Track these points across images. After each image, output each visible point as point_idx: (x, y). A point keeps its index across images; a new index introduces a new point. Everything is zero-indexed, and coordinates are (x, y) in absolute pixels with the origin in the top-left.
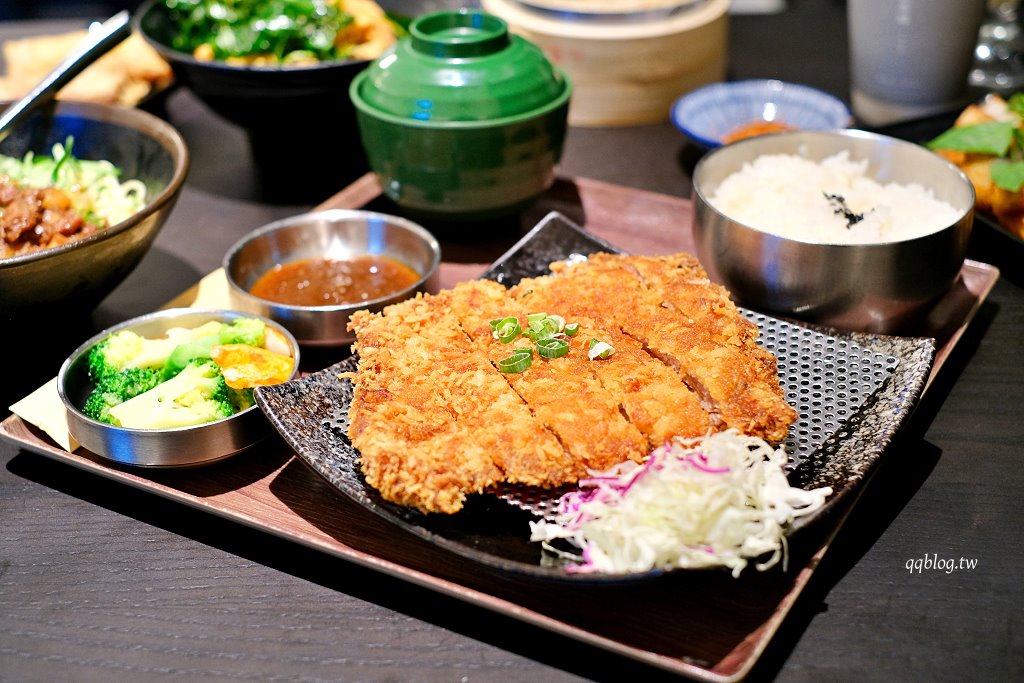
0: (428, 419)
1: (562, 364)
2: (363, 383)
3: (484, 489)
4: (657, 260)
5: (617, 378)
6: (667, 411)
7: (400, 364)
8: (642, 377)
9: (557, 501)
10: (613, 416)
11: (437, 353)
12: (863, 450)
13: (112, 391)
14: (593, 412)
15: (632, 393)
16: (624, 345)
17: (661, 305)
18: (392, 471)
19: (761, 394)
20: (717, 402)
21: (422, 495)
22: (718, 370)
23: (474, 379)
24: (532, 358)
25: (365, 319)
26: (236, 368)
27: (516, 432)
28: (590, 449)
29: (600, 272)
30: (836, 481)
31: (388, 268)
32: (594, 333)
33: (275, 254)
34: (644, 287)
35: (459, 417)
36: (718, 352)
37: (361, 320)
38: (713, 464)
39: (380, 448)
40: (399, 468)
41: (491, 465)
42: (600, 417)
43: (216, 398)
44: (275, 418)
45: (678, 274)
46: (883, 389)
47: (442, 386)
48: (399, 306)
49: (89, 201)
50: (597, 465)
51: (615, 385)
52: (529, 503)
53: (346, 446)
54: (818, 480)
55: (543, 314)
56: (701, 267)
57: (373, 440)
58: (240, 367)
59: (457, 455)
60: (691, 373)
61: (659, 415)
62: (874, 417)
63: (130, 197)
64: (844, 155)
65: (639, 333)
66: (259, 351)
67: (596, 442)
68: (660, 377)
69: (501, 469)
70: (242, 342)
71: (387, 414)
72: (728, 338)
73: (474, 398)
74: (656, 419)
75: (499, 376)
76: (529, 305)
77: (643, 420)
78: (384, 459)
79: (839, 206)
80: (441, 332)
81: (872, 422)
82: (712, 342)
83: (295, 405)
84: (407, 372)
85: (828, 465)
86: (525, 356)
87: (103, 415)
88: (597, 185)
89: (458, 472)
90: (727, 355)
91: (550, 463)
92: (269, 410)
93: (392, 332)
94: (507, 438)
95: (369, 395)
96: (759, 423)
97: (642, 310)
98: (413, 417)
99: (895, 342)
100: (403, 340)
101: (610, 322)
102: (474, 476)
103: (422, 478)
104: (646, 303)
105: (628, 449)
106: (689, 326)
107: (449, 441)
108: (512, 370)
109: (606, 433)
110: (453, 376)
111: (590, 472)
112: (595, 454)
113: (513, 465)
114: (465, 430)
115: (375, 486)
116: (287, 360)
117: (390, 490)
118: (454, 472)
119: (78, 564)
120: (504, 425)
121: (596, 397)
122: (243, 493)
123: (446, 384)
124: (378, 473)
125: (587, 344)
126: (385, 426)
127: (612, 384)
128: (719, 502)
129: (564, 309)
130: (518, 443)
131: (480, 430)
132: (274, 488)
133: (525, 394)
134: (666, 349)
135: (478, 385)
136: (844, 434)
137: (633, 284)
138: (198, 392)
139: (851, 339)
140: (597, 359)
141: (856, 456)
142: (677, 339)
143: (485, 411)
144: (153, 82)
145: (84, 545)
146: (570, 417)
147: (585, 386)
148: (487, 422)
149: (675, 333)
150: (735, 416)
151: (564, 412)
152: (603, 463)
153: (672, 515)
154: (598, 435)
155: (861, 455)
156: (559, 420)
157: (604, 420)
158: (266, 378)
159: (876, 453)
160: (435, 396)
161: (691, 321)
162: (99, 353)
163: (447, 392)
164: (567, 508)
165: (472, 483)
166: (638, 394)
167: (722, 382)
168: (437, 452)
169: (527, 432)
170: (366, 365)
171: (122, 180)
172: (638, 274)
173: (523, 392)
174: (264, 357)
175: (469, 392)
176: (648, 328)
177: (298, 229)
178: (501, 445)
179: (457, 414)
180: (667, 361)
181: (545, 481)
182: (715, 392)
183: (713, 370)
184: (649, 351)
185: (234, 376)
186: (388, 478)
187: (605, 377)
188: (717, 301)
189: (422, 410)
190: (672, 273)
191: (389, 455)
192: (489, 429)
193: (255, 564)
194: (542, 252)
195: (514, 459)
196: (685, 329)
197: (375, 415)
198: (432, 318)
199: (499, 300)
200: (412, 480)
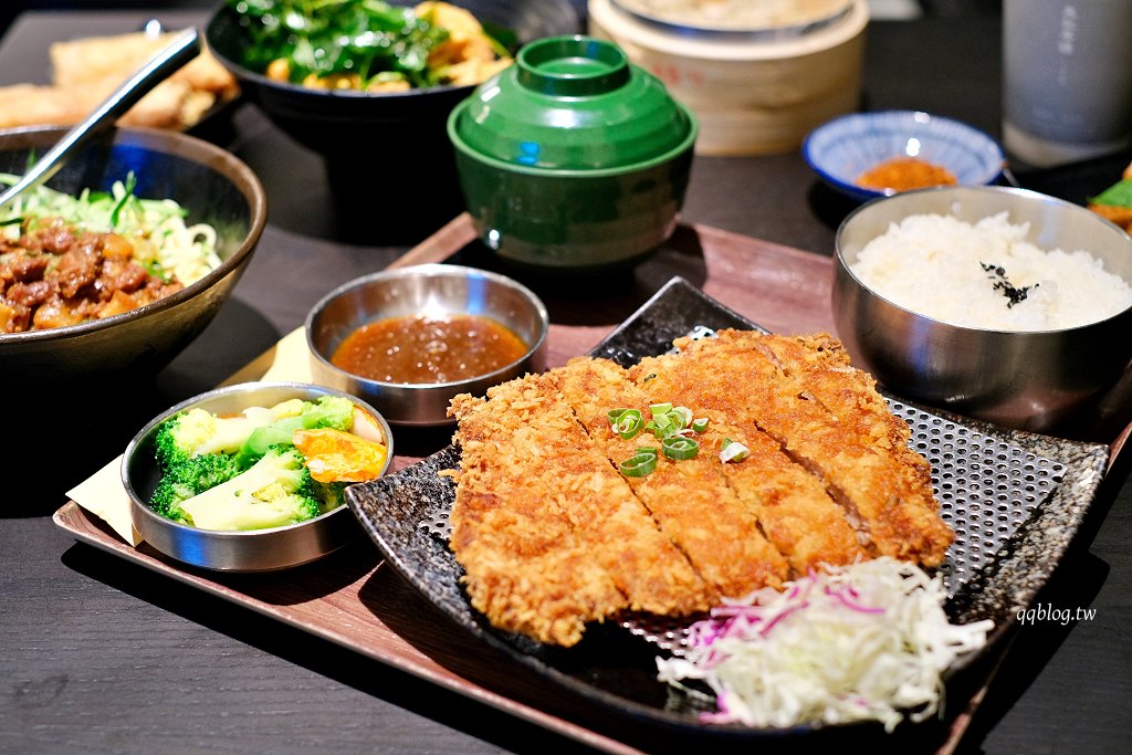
0: (540, 529)
1: (691, 467)
2: (467, 484)
3: (606, 617)
4: (795, 341)
5: (754, 488)
6: (811, 530)
7: (508, 460)
8: (782, 487)
9: (686, 631)
10: (750, 533)
11: (549, 448)
12: (1026, 575)
13: (183, 482)
14: (727, 529)
15: (771, 506)
16: (760, 447)
17: (800, 397)
18: (502, 596)
19: (915, 510)
20: (866, 519)
21: (536, 623)
22: (868, 483)
23: (592, 483)
24: (657, 459)
25: (467, 404)
26: (322, 458)
27: (640, 550)
28: (724, 573)
29: (731, 353)
30: (997, 611)
31: (489, 333)
32: (725, 430)
33: (361, 314)
34: (781, 374)
35: (575, 529)
36: (867, 461)
37: (464, 405)
38: (865, 601)
39: (489, 568)
40: (511, 592)
41: (613, 590)
42: (735, 535)
43: (299, 492)
44: (368, 523)
45: (818, 358)
46: (1048, 500)
47: (555, 489)
48: (504, 386)
49: (153, 249)
50: (731, 591)
51: (751, 496)
52: (654, 633)
53: (447, 554)
54: (976, 608)
55: (668, 405)
56: (843, 350)
57: (480, 558)
58: (327, 457)
59: (575, 577)
60: (836, 482)
61: (801, 534)
62: (1038, 533)
63: (198, 245)
64: (1003, 216)
65: (777, 431)
66: (347, 437)
67: (730, 564)
68: (801, 488)
69: (624, 594)
70: (328, 425)
71: (496, 524)
72: (876, 439)
73: (593, 507)
74: (798, 539)
75: (620, 480)
76: (651, 392)
77: (783, 540)
78: (493, 581)
79: (998, 279)
80: (553, 422)
81: (1037, 540)
82: (860, 446)
83: (390, 506)
84: (516, 471)
85: (987, 589)
86: (650, 457)
87: (173, 510)
88: (721, 234)
89: (576, 597)
90: (877, 464)
91: (679, 588)
92: (362, 514)
93: (498, 421)
94: (631, 557)
95: (475, 500)
96: (912, 546)
97: (779, 402)
98: (524, 528)
99: (1062, 445)
100: (510, 431)
101: (743, 416)
102: (594, 603)
103: (536, 604)
104: (783, 394)
105: (765, 573)
106: (834, 425)
107: (566, 559)
108: (636, 474)
109: (742, 554)
110: (569, 478)
111: (725, 600)
112: (729, 578)
113: (638, 590)
114: (584, 545)
115: (482, 610)
116: (379, 449)
117: (500, 617)
118: (572, 597)
119: (145, 681)
120: (627, 541)
121: (731, 510)
122: (329, 601)
123: (560, 487)
124: (486, 595)
125: (719, 443)
126: (494, 540)
127: (748, 494)
128: (870, 647)
129: (691, 397)
130: (643, 563)
131: (600, 546)
132: (364, 596)
133: (650, 502)
134: (809, 452)
135: (597, 490)
136: (1005, 553)
137: (768, 370)
138: (280, 485)
139: (1011, 438)
140: (730, 462)
141: (1018, 582)
142: (820, 442)
143: (604, 522)
144: (217, 92)
145: (150, 658)
146: (701, 534)
147: (717, 496)
148: (608, 538)
149: (818, 432)
150: (887, 537)
151: (694, 527)
152: (738, 589)
153: (819, 661)
154: (732, 556)
155: (1025, 581)
156: (689, 538)
157: (739, 538)
158: (356, 470)
159: (1042, 579)
160: (548, 501)
161: (835, 419)
162: (166, 435)
163: (561, 498)
164: (697, 641)
165: (592, 610)
166: (777, 507)
167: (873, 497)
168: (552, 572)
169: (654, 551)
170: (470, 461)
171: (189, 222)
172: (774, 357)
173: (646, 499)
174: (353, 445)
175: (587, 498)
176: (788, 426)
177: (387, 285)
178: (624, 566)
179: (573, 526)
180: (809, 467)
181: (673, 610)
182: (865, 508)
183: (862, 482)
184: (787, 453)
185: (321, 468)
186: (498, 603)
187: (739, 485)
188: (863, 395)
189: (533, 519)
190: (812, 357)
191: (499, 577)
192: (611, 547)
193: (342, 686)
194: (662, 323)
195: (638, 582)
196: (829, 430)
197: (483, 527)
198: (543, 404)
199: (618, 384)
200: (524, 606)
